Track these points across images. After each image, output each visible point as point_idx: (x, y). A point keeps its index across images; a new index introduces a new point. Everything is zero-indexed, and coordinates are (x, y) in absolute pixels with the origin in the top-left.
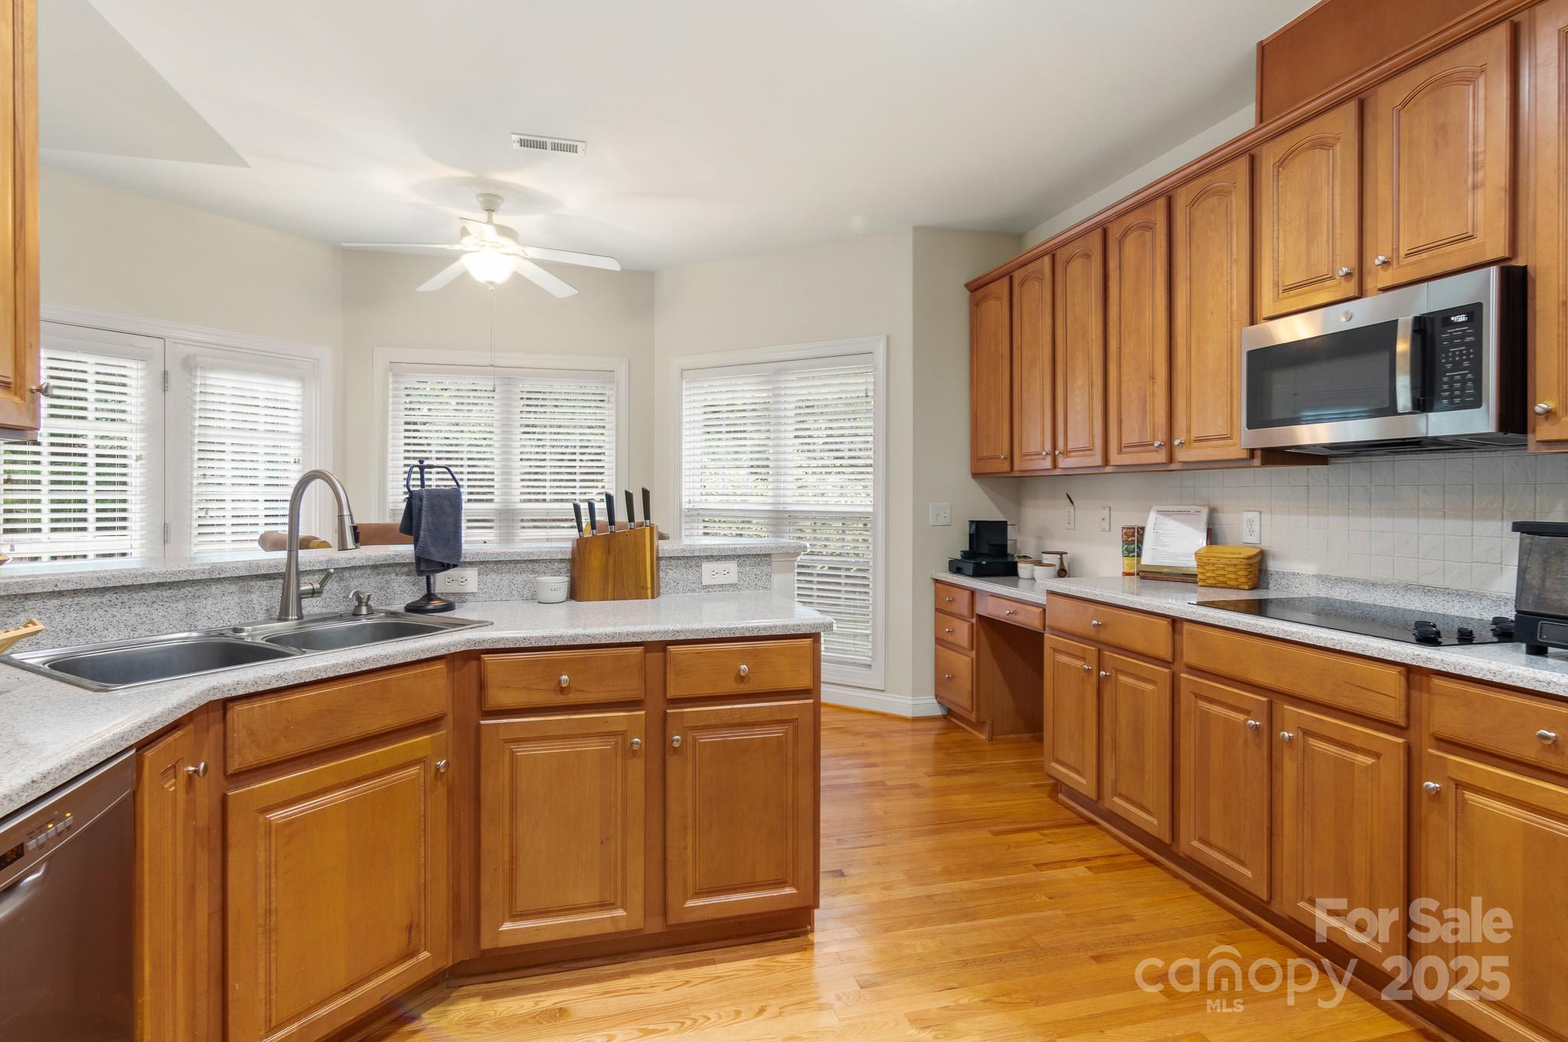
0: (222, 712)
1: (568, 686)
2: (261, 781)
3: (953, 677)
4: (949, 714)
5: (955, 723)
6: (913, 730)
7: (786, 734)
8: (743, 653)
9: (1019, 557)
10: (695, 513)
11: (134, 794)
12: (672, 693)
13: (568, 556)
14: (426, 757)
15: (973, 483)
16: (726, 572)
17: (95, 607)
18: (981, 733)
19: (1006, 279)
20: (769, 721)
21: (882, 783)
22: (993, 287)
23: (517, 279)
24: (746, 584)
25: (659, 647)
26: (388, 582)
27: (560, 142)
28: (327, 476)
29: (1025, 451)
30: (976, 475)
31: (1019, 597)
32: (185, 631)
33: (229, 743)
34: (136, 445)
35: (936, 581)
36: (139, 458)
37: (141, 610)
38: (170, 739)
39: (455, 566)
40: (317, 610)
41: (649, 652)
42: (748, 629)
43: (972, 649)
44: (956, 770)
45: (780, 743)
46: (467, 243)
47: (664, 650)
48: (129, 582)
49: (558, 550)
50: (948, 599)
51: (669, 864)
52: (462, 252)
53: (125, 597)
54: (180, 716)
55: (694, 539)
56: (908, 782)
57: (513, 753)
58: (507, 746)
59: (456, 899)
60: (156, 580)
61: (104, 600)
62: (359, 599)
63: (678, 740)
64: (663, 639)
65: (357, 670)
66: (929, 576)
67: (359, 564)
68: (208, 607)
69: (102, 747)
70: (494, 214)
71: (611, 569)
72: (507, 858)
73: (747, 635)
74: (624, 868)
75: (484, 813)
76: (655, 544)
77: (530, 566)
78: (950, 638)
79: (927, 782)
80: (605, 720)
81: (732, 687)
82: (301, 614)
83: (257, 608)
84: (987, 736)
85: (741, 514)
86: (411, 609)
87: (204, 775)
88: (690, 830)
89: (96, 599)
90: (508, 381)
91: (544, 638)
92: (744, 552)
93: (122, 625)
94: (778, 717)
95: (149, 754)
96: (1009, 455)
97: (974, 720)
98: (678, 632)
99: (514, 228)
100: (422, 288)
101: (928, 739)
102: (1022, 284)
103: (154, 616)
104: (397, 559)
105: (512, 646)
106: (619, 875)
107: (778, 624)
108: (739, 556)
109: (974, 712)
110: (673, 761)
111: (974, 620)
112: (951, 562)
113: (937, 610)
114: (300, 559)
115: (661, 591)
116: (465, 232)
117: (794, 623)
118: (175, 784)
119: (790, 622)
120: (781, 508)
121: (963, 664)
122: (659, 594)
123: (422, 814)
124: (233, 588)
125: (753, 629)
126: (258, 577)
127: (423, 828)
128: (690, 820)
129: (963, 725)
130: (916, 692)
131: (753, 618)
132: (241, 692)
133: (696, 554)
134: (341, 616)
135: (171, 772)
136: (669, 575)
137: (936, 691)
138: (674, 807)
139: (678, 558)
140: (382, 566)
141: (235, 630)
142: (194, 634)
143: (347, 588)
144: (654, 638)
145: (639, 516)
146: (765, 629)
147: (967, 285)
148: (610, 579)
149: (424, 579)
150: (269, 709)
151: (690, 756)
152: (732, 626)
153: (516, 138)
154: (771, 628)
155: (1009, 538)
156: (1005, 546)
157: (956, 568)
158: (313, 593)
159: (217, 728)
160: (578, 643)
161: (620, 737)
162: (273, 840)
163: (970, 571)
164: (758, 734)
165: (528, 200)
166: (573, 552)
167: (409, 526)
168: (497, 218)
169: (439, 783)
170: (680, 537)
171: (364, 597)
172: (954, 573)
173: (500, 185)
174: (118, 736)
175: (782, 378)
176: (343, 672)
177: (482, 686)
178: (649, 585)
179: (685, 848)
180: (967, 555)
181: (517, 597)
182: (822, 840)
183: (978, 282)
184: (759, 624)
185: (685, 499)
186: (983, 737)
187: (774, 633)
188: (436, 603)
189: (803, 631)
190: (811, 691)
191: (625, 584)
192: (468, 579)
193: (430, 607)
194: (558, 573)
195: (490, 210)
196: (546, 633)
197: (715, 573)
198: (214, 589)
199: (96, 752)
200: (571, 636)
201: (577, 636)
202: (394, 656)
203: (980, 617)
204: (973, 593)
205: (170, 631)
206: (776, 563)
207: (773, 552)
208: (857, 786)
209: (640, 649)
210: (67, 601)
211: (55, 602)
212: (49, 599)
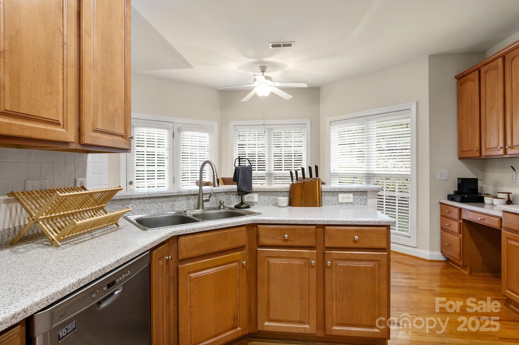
0: (177, 239)
1: (288, 239)
2: (188, 263)
3: (450, 245)
4: (448, 260)
5: (450, 264)
6: (430, 266)
7: (375, 266)
8: (356, 231)
9: (484, 194)
10: (335, 174)
11: (150, 265)
12: (327, 245)
13: (288, 190)
14: (239, 260)
15: (459, 162)
16: (348, 198)
17: (148, 203)
18: (465, 271)
19: (477, 72)
20: (367, 260)
21: (416, 287)
22: (470, 76)
23: (272, 93)
24: (357, 203)
25: (322, 227)
26: (230, 197)
27: (285, 43)
28: (210, 162)
29: (488, 147)
30: (460, 158)
31: (486, 212)
32: (171, 211)
33: (179, 250)
34: (166, 154)
35: (441, 203)
36: (167, 158)
37: (160, 204)
38: (161, 248)
39: (250, 193)
40: (208, 206)
41: (318, 228)
42: (358, 222)
43: (460, 233)
44: (453, 286)
45: (372, 269)
46: (256, 84)
47: (324, 228)
48: (157, 196)
49: (285, 188)
50: (447, 211)
51: (326, 311)
52: (254, 87)
53: (156, 200)
54: (163, 240)
55: (335, 185)
56: (428, 288)
57: (268, 262)
58: (266, 258)
59: (250, 310)
60: (163, 195)
61: (150, 201)
62: (221, 203)
63: (329, 263)
64: (323, 223)
65: (217, 228)
66: (438, 201)
67: (221, 191)
68: (178, 204)
69: (139, 250)
70: (264, 73)
71: (304, 196)
72: (266, 299)
73: (358, 224)
74: (309, 310)
75: (259, 282)
76: (320, 186)
77: (275, 193)
78: (449, 228)
79: (437, 289)
80: (301, 253)
81: (352, 245)
82: (203, 207)
83: (191, 205)
84: (468, 272)
85: (354, 175)
86: (237, 207)
87: (171, 260)
88: (334, 299)
89: (149, 201)
90: (270, 130)
91: (279, 220)
92: (355, 190)
93: (155, 209)
94: (371, 258)
95: (154, 252)
96: (479, 149)
97: (461, 265)
98: (329, 221)
99: (271, 77)
100: (243, 100)
101: (438, 270)
102: (486, 73)
103: (163, 206)
104: (232, 190)
105: (268, 223)
106: (307, 312)
107: (371, 220)
108: (354, 192)
109: (461, 261)
110: (327, 272)
111: (461, 221)
112: (448, 196)
113: (441, 216)
114: (203, 190)
115: (323, 204)
116: (255, 80)
117: (378, 220)
118: (163, 262)
119: (377, 220)
120: (370, 172)
121: (456, 240)
122: (322, 205)
123: (238, 279)
124: (184, 198)
125: (360, 222)
126: (192, 195)
127: (238, 284)
128: (334, 295)
129: (455, 266)
130: (431, 249)
131: (360, 217)
132: (182, 234)
133: (336, 190)
134: (215, 208)
135: (162, 258)
136: (325, 198)
137: (441, 249)
138: (328, 290)
139: (329, 192)
140: (228, 192)
141: (185, 212)
142: (173, 212)
143: (217, 199)
144: (319, 223)
145: (314, 175)
146: (365, 222)
147: (455, 77)
148: (304, 199)
149: (240, 197)
150: (190, 240)
151: (334, 269)
152: (351, 220)
153: (271, 44)
154: (368, 222)
155: (478, 186)
156: (477, 189)
157: (451, 198)
158: (207, 201)
159: (175, 245)
160: (291, 223)
161: (307, 260)
162: (192, 283)
163: (459, 200)
164: (363, 264)
165: (276, 66)
166: (290, 189)
167: (235, 179)
168: (265, 74)
169: (244, 269)
170: (330, 184)
171: (222, 202)
172: (450, 200)
173: (266, 62)
174: (144, 247)
175: (370, 122)
176: (213, 229)
177: (258, 236)
178: (318, 202)
179: (333, 306)
180: (456, 193)
181: (271, 204)
182: (391, 309)
183: (461, 75)
184: (363, 220)
185: (332, 169)
186: (466, 272)
187: (369, 224)
188: (244, 206)
189: (382, 224)
190: (387, 249)
191: (309, 201)
192: (255, 197)
193: (242, 207)
194: (284, 196)
195: (263, 71)
196: (280, 219)
197: (344, 198)
198: (180, 198)
199: (137, 252)
200: (288, 220)
201: (290, 221)
202: (229, 224)
203: (464, 220)
204: (460, 209)
205: (167, 211)
206: (369, 195)
207: (368, 190)
208: (405, 287)
209: (314, 227)
210: (141, 201)
211: (138, 201)
212: (137, 200)
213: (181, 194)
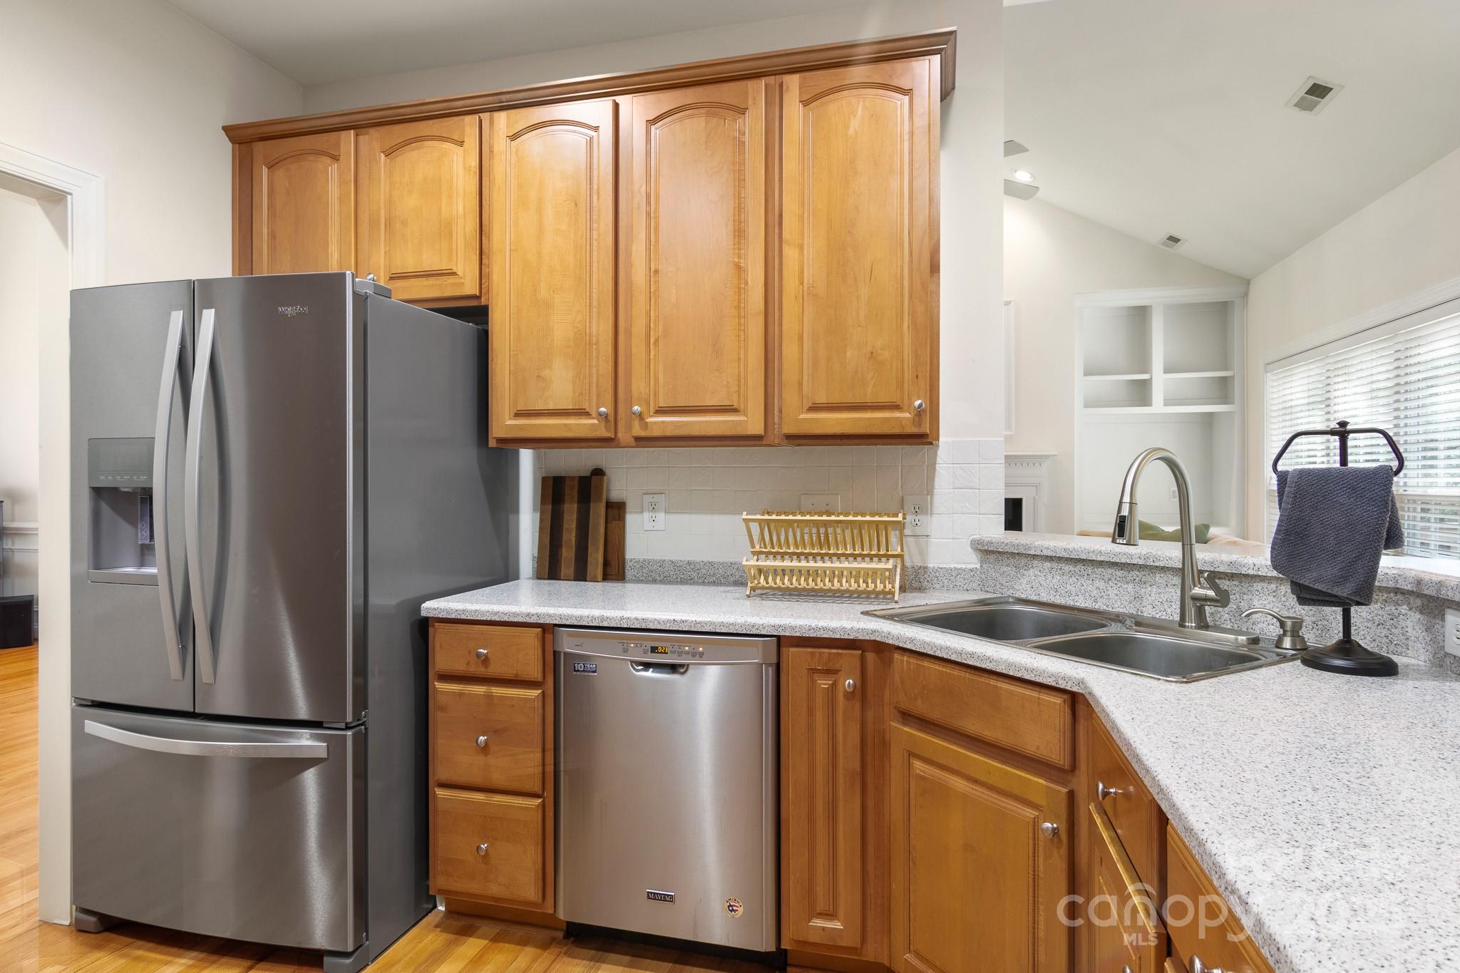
2: (911, 727)
169: (1055, 851)
210: (1055, 565)
211: (1048, 565)
212: (1045, 561)
213: (1157, 564)
